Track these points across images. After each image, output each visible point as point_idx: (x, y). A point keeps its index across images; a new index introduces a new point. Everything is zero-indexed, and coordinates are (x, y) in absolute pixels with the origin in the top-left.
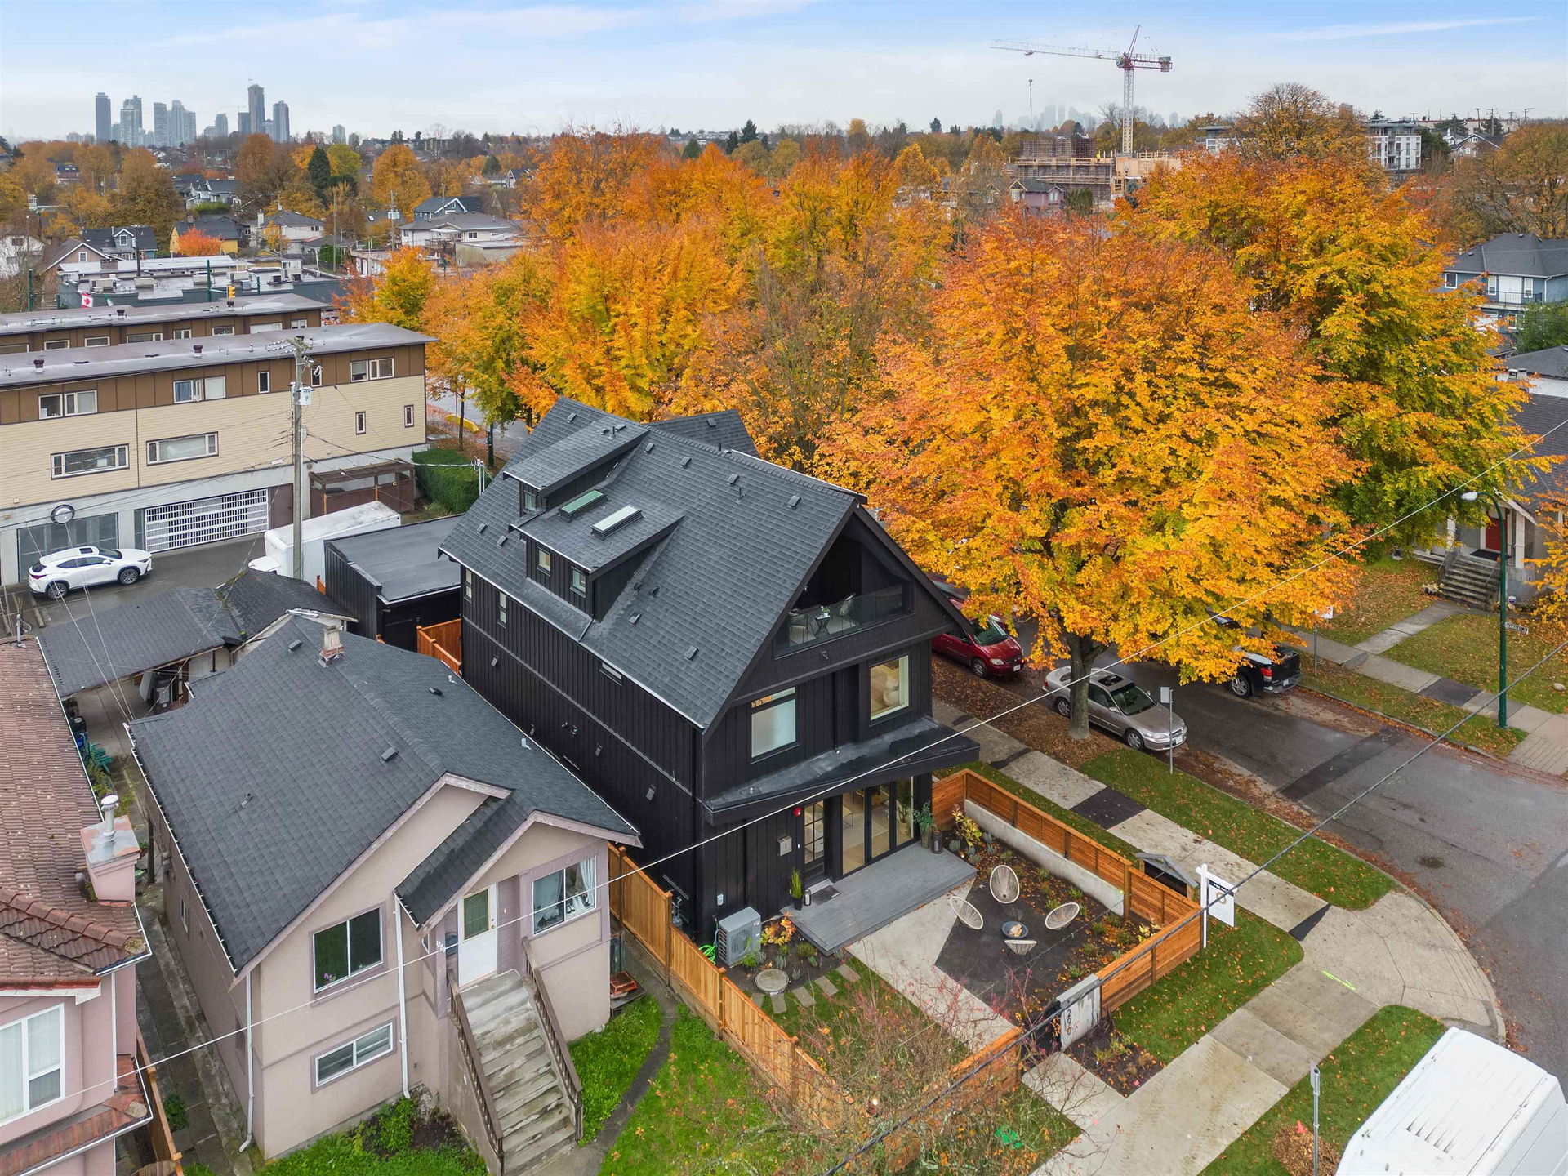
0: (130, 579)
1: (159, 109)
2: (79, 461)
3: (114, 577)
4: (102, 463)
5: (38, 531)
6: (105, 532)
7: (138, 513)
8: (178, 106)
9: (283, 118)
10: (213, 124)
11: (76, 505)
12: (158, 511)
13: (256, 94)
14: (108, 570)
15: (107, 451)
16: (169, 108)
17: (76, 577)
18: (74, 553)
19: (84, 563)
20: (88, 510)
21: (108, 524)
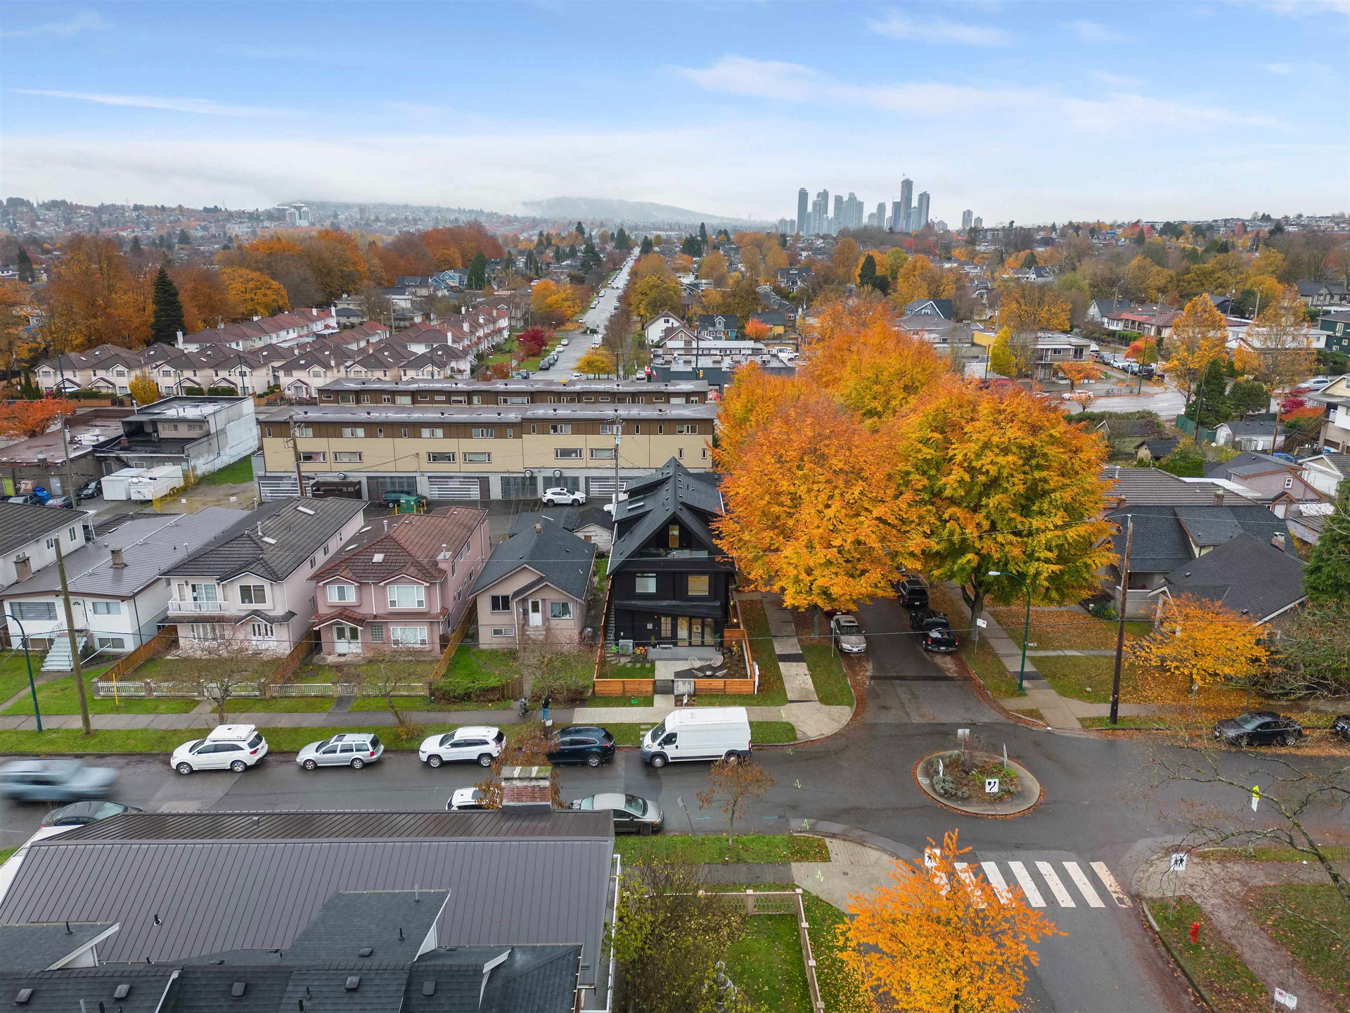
0: (576, 504)
1: (838, 199)
2: (565, 453)
3: (570, 502)
4: (574, 455)
5: (550, 478)
6: (572, 485)
7: (587, 479)
8: (852, 197)
9: (925, 205)
10: (875, 211)
11: (563, 470)
12: (595, 479)
13: (907, 185)
14: (568, 498)
15: (575, 451)
16: (846, 198)
17: (557, 498)
18: (558, 490)
19: (560, 494)
20: (567, 473)
21: (575, 481)
